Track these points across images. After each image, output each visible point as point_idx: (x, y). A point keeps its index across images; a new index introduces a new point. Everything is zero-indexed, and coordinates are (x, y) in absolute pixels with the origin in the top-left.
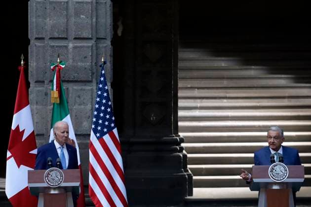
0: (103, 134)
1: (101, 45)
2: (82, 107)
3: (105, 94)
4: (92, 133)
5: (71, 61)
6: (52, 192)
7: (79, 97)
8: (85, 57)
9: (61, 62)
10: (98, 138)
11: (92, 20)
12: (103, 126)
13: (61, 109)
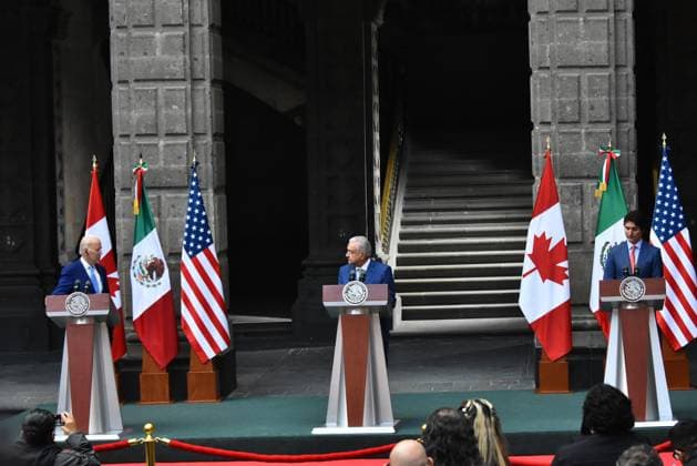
0: (196, 252)
1: (199, 142)
2: (177, 219)
3: (198, 203)
4: (184, 251)
5: (162, 162)
6: (79, 322)
7: (173, 206)
8: (180, 158)
9: (144, 164)
10: (191, 257)
11: (186, 111)
12: (196, 242)
13: (146, 222)
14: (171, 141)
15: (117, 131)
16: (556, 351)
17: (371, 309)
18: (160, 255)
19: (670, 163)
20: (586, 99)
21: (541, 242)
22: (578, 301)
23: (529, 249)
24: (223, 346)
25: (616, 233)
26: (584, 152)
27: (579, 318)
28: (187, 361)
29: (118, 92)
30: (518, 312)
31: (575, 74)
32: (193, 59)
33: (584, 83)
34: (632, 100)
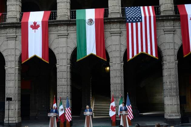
1: (68, 93)
2: (65, 103)
3: (68, 101)
5: (63, 96)
6: (52, 117)
8: (66, 95)
9: (61, 96)
10: (67, 108)
11: (67, 89)
12: (68, 106)
13: (61, 104)
14: (65, 93)
15: (58, 92)
16: (114, 121)
17: (90, 115)
18: (63, 108)
19: (128, 96)
20: (118, 88)
21: (112, 106)
22: (117, 114)
23: (110, 107)
24: (71, 120)
25: (121, 105)
26: (117, 95)
27: (117, 116)
28: (66, 122)
29: (58, 87)
30: (109, 115)
31: (116, 85)
32: (68, 83)
33: (117, 86)
34: (123, 88)
